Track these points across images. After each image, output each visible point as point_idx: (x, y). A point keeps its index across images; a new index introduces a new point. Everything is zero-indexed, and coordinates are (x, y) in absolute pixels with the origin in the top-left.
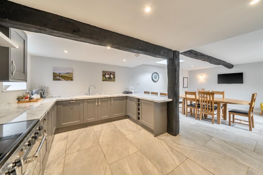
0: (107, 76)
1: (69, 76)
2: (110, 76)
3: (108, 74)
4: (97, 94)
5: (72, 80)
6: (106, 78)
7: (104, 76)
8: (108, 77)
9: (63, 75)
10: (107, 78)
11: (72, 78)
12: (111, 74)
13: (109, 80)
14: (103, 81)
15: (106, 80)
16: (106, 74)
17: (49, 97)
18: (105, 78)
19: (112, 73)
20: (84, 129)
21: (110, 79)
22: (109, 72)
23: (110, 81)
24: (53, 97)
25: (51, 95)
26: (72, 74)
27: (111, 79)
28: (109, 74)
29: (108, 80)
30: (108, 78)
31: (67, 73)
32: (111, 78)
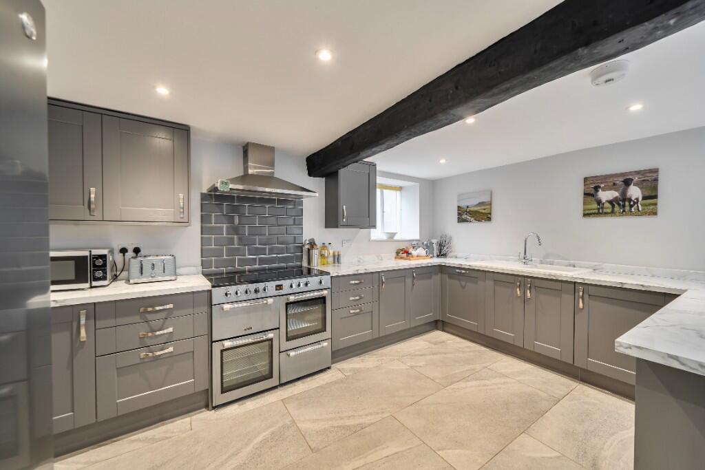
0: (606, 195)
1: (484, 211)
2: (624, 193)
3: (614, 186)
4: (558, 264)
5: (489, 219)
6: (599, 202)
7: (589, 198)
8: (611, 198)
9: (472, 209)
10: (607, 205)
11: (490, 214)
12: (627, 183)
13: (617, 208)
14: (585, 215)
15: (599, 213)
16: (602, 185)
17: (452, 257)
18: (595, 206)
19: (636, 179)
20: (483, 349)
21: (624, 206)
22: (617, 175)
23: (623, 213)
24: (456, 257)
25: (455, 254)
26: (490, 204)
27: (631, 206)
28: (614, 184)
29: (613, 212)
30: (610, 202)
31: (481, 204)
32: (630, 200)
